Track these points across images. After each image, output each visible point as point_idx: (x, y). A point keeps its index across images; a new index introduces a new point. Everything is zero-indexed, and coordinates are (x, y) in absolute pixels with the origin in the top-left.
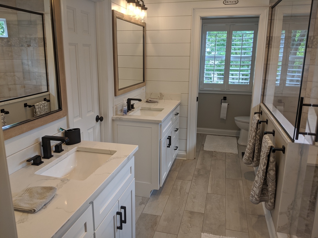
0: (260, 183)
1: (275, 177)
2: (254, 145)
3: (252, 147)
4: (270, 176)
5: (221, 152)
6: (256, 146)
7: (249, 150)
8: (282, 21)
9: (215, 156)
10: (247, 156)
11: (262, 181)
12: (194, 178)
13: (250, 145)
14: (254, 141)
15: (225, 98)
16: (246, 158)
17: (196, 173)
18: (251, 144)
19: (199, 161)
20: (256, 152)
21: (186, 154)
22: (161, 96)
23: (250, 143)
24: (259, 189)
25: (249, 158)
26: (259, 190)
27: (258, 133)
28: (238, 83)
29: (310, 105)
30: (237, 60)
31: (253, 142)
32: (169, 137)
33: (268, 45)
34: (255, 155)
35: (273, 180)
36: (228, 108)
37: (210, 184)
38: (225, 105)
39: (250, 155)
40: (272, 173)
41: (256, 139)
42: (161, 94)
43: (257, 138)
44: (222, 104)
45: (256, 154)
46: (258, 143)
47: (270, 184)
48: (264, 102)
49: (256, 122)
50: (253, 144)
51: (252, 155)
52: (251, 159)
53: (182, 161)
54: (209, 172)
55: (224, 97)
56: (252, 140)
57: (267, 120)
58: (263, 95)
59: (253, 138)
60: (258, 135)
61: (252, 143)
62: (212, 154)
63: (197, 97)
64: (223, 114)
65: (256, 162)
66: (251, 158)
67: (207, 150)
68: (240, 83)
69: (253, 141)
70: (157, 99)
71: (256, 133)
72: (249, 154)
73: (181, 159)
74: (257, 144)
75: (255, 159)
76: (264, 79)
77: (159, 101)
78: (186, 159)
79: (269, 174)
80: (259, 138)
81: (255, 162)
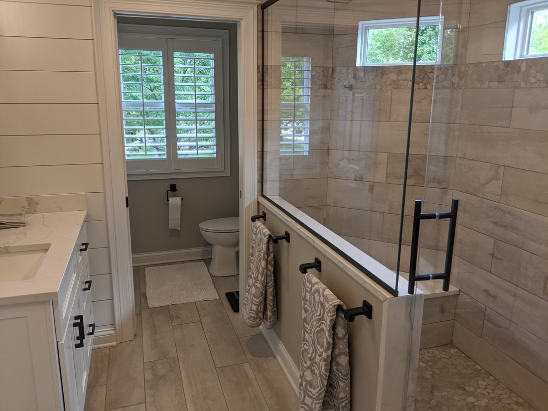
0: (321, 389)
1: (348, 368)
2: (265, 285)
3: (262, 290)
4: (339, 368)
5: (185, 302)
6: (270, 288)
7: (257, 299)
8: (281, 36)
9: (177, 317)
10: (254, 311)
11: (325, 382)
12: (149, 392)
13: (256, 287)
14: (265, 279)
15: (173, 188)
16: (252, 315)
17: (149, 375)
18: (259, 286)
19: (146, 339)
20: (271, 300)
21: (113, 332)
22: (32, 205)
23: (256, 282)
24: (320, 401)
25: (257, 315)
26: (320, 403)
27: (271, 261)
28: (196, 156)
29: (433, 217)
30: (189, 109)
31: (264, 281)
32: (76, 318)
33: (260, 83)
34: (268, 306)
35: (346, 376)
36: (182, 206)
37: (188, 398)
38: (175, 201)
39: (259, 308)
40: (343, 360)
41: (268, 272)
42: (29, 200)
43: (270, 270)
44: (170, 199)
45: (271, 304)
46: (272, 280)
47: (342, 384)
48: (264, 194)
49: (265, 239)
50: (263, 285)
51: (262, 307)
52: (261, 315)
53: (107, 351)
54: (177, 362)
55: (171, 185)
56: (260, 276)
57: (287, 234)
58: (262, 181)
59: (263, 272)
60: (271, 264)
61: (262, 283)
62: (169, 312)
63: (127, 198)
64: (175, 220)
65: (272, 320)
66: (261, 312)
67: (157, 305)
68: (199, 156)
69: (263, 279)
70: (21, 215)
71: (267, 260)
72: (258, 306)
73: (103, 348)
74: (270, 283)
75: (269, 314)
76: (260, 149)
77: (28, 219)
78: (114, 343)
79: (338, 364)
80: (272, 269)
81: (270, 318)
